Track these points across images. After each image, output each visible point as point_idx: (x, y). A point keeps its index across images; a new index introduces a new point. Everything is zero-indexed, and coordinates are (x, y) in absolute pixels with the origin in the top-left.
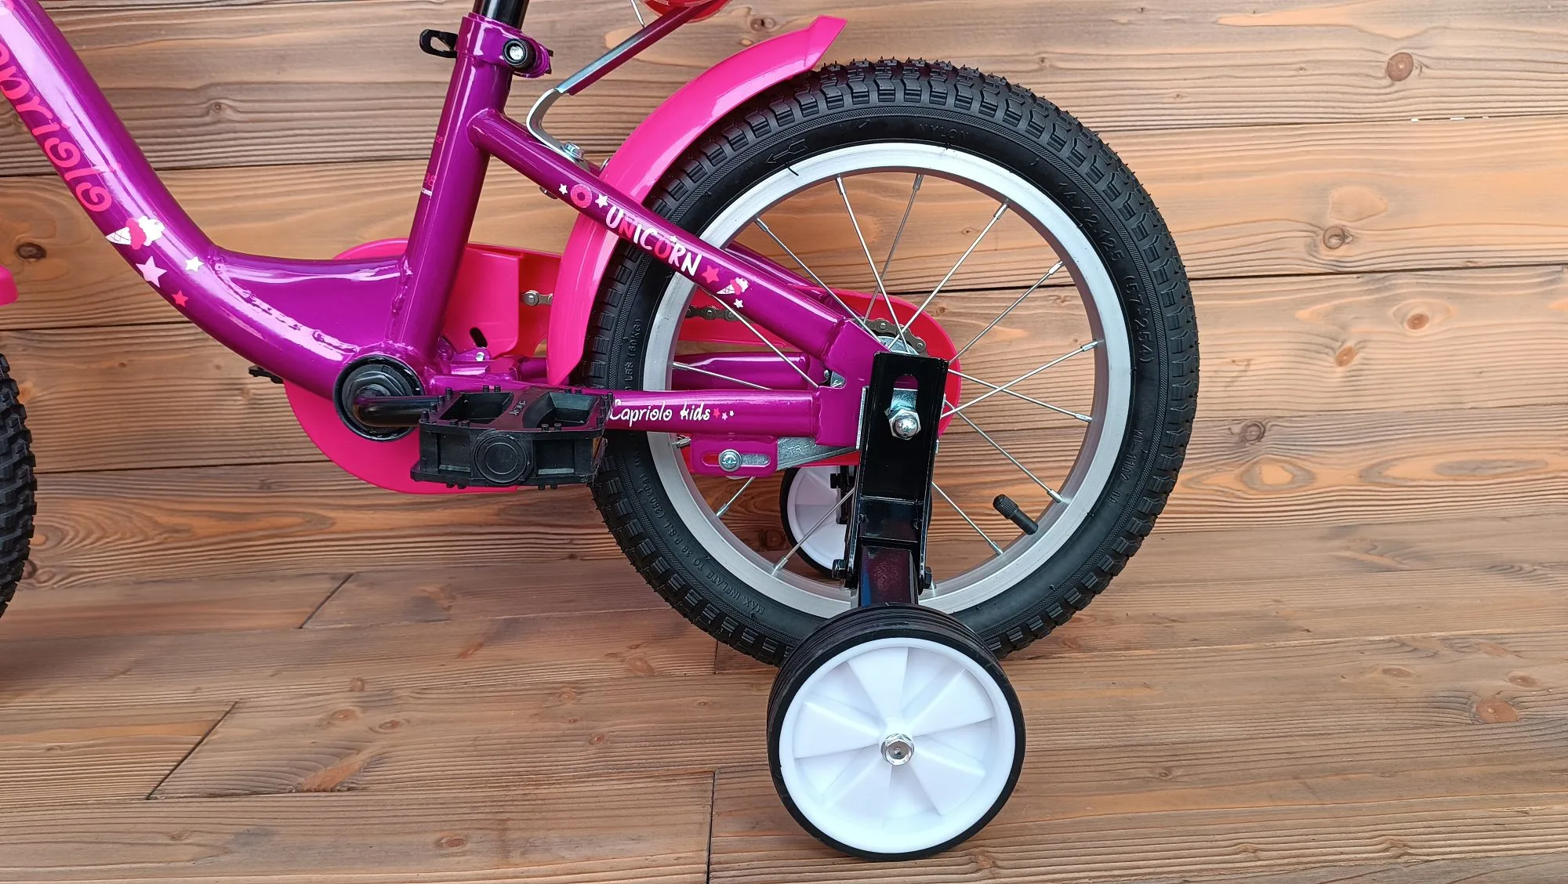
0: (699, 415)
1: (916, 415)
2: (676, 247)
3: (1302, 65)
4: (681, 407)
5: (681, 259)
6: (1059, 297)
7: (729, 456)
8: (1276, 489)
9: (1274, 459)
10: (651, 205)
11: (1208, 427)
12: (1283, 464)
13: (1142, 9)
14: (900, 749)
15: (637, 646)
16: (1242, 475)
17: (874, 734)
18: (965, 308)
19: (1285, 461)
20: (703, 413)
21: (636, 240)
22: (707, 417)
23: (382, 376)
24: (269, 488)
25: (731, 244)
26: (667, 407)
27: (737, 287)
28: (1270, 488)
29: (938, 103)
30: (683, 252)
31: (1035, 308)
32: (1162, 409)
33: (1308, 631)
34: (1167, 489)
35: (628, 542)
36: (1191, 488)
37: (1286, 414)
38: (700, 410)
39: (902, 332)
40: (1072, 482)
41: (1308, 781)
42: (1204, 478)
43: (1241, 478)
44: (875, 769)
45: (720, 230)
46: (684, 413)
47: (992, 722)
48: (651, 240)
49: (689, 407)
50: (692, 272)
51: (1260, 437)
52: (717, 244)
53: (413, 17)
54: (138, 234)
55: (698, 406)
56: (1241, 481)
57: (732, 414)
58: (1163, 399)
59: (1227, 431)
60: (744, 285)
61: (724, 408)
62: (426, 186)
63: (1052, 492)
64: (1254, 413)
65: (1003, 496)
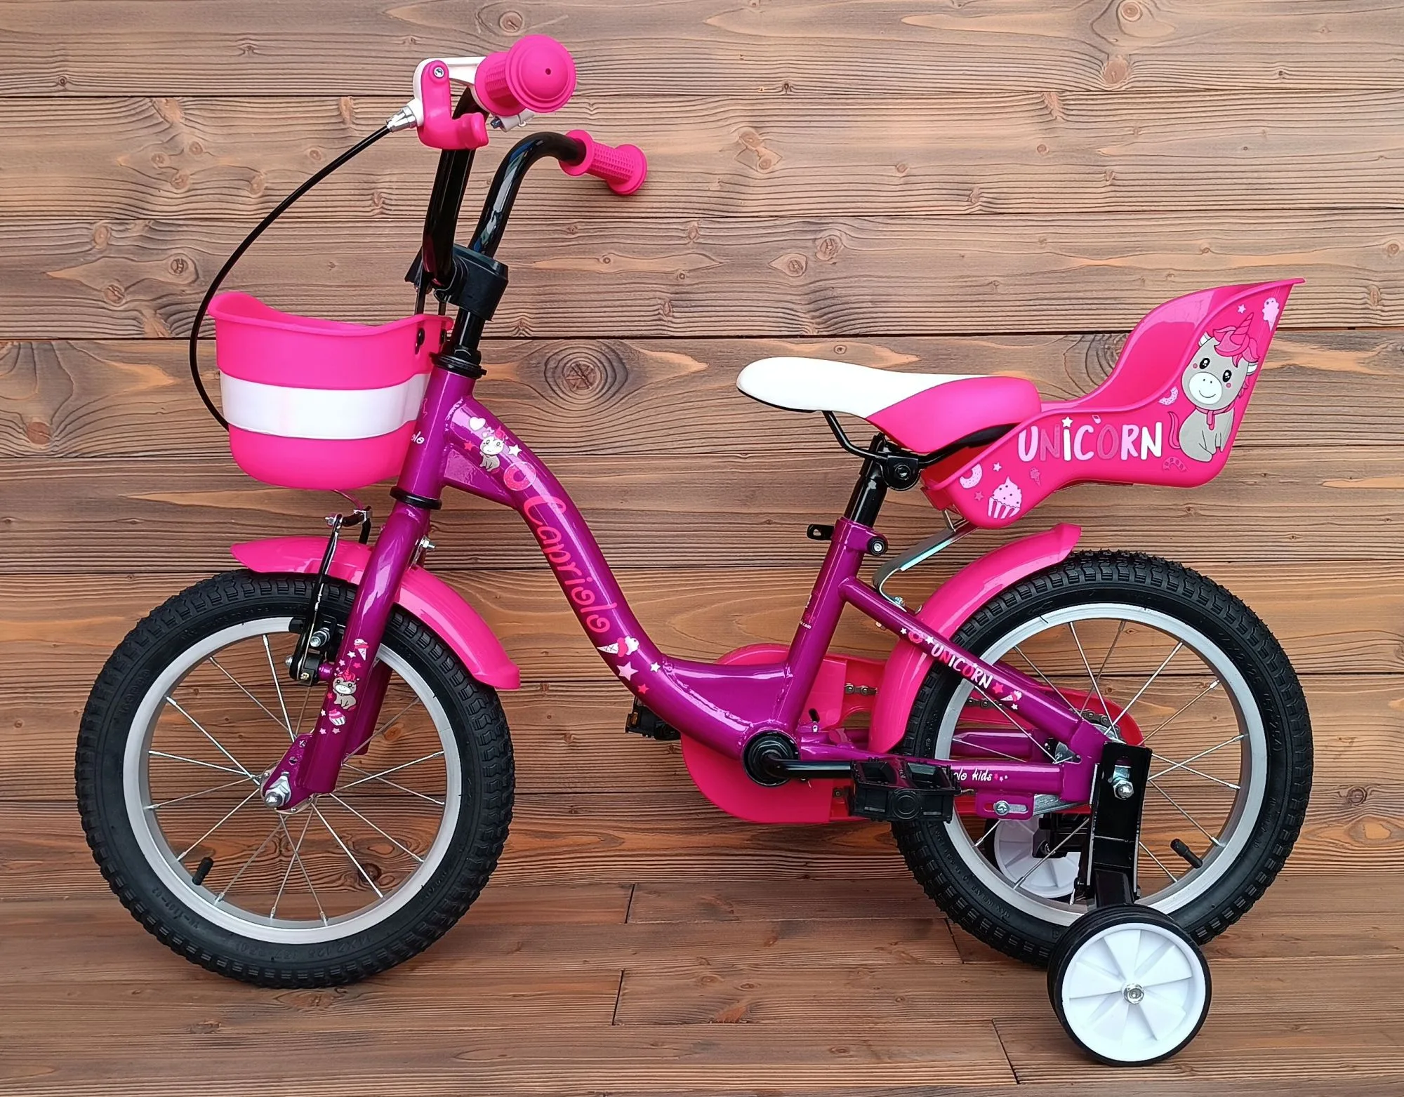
0: (986, 778)
1: (1131, 784)
2: (978, 670)
3: (1389, 517)
4: (973, 772)
5: (980, 678)
6: (1202, 684)
7: (1002, 804)
8: (1377, 843)
9: (1374, 818)
10: (954, 641)
11: (1321, 791)
12: (1382, 822)
13: (1265, 474)
14: (1138, 992)
15: (896, 944)
16: (1350, 830)
17: (1117, 986)
18: (1128, 689)
19: (1384, 820)
20: (987, 776)
21: (950, 665)
22: (989, 779)
23: (778, 744)
24: (576, 812)
25: (999, 663)
26: (964, 771)
27: (1015, 696)
28: (1373, 842)
29: (1141, 582)
30: (982, 673)
31: (1183, 691)
32: (1289, 783)
33: (1397, 948)
34: (1293, 839)
35: (912, 862)
36: (1308, 840)
37: (1383, 782)
38: (985, 774)
39: (1113, 724)
40: (1227, 830)
41: (1390, 1034)
42: (1318, 831)
43: (1348, 833)
44: (1120, 1006)
45: (992, 654)
46: (975, 776)
47: (1191, 980)
48: (961, 665)
49: (979, 771)
50: (986, 686)
51: (1363, 800)
52: (991, 662)
53: (725, 467)
54: (624, 647)
55: (984, 771)
56: (1349, 835)
57: (1006, 777)
58: (1289, 777)
59: (1337, 794)
60: (1019, 695)
61: (1001, 773)
62: (805, 619)
63: (1213, 838)
64: (1357, 780)
65: (1178, 840)
